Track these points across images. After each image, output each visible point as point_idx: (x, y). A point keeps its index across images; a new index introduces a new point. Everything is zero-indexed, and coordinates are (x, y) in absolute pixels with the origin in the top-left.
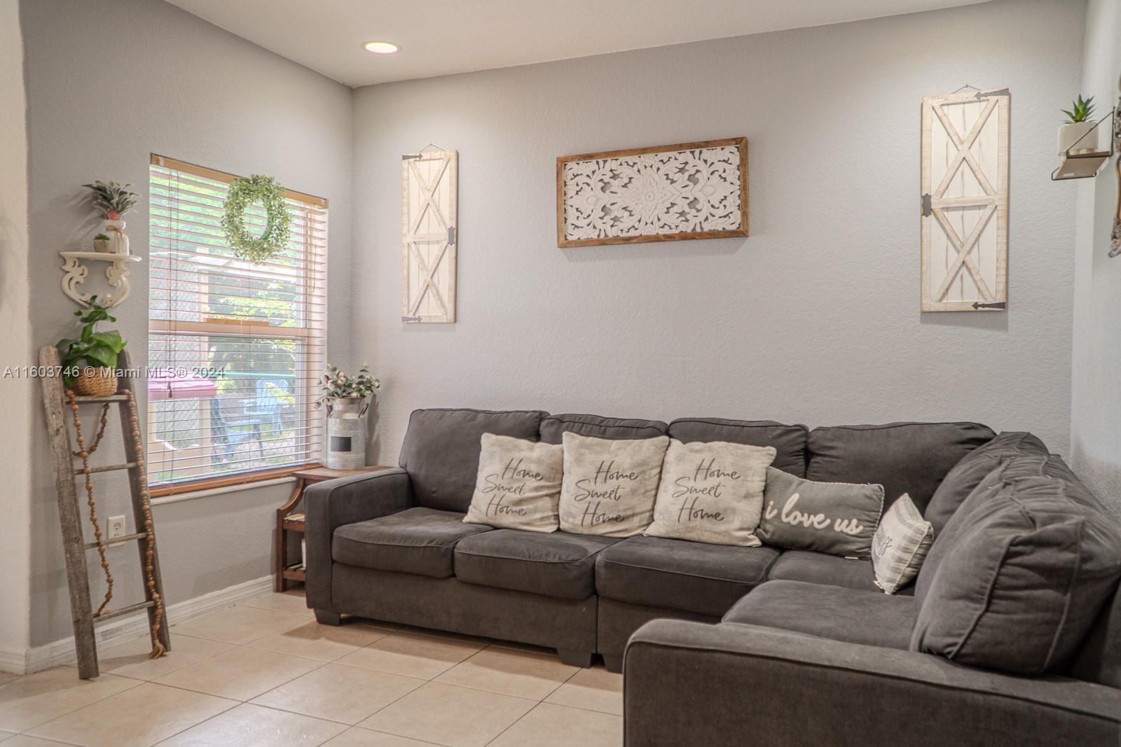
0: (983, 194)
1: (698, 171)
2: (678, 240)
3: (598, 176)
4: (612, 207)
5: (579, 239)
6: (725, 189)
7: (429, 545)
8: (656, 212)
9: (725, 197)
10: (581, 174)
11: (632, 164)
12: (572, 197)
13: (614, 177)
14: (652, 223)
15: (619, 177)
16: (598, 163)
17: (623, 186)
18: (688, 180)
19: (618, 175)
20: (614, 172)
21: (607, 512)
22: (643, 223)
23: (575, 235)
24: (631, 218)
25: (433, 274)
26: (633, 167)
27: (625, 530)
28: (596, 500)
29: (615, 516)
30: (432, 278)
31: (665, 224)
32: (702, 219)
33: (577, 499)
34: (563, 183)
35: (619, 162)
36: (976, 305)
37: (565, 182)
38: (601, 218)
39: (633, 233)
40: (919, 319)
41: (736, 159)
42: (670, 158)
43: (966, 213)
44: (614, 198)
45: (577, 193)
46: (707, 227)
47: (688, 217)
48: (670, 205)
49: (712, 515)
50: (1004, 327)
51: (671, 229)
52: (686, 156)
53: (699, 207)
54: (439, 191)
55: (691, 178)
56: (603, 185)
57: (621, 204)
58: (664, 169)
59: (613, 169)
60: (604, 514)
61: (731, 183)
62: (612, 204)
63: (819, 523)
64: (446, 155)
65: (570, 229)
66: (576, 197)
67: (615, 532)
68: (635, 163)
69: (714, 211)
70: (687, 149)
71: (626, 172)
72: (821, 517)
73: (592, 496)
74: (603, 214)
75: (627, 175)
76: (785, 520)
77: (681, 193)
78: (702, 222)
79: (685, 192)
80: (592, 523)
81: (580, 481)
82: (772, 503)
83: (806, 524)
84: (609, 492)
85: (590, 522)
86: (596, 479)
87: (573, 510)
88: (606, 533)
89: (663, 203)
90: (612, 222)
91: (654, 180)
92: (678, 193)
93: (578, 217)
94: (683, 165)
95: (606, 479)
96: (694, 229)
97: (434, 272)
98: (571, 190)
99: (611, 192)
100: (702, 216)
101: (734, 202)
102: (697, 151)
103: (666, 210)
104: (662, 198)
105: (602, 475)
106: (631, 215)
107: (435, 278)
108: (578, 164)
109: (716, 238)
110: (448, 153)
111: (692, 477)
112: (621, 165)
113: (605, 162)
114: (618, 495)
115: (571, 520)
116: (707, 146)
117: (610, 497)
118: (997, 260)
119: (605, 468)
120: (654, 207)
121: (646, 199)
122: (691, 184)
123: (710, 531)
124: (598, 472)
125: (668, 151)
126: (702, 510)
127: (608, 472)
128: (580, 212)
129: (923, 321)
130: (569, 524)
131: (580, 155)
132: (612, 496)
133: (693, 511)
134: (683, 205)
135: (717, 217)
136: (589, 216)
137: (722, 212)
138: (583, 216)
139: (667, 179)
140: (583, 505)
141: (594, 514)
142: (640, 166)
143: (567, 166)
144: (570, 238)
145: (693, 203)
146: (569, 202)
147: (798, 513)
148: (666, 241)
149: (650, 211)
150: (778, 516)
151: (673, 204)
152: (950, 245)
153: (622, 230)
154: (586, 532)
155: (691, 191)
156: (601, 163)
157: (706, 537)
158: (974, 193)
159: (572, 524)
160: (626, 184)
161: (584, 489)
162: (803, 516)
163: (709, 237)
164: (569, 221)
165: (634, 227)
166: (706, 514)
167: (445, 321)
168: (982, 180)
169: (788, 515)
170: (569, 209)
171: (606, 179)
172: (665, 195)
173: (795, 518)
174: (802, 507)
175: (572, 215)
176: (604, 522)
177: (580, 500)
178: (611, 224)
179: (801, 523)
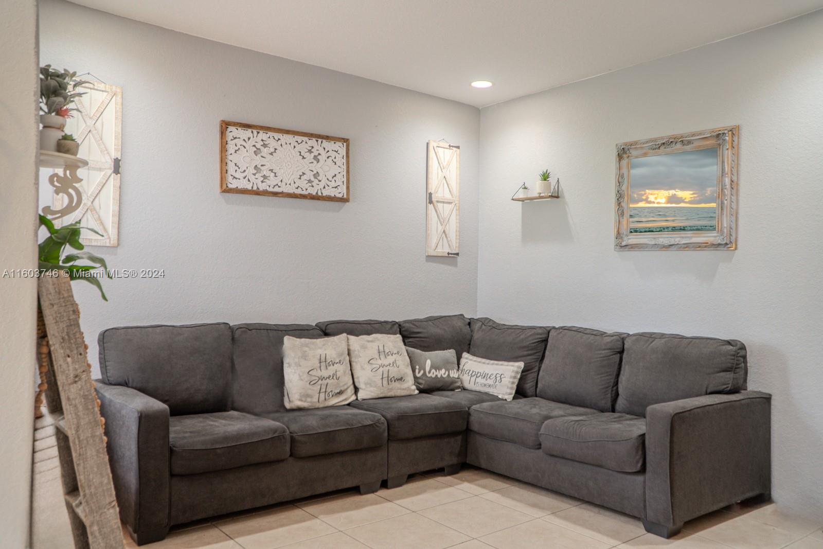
0: (451, 197)
1: (319, 154)
2: (309, 199)
3: (252, 142)
4: (262, 168)
5: (237, 187)
6: (335, 170)
7: (275, 435)
8: (293, 177)
9: (336, 175)
10: (239, 138)
11: (277, 139)
12: (231, 154)
13: (265, 146)
14: (290, 184)
15: (267, 147)
16: (252, 132)
17: (270, 154)
18: (314, 158)
19: (266, 145)
20: (264, 142)
21: (333, 390)
22: (284, 184)
23: (233, 184)
24: (276, 178)
25: (94, 200)
26: (277, 141)
27: (346, 400)
28: (325, 382)
29: (338, 391)
30: (92, 202)
31: (299, 187)
32: (322, 187)
33: (311, 384)
34: (225, 142)
35: (268, 135)
36: (448, 254)
37: (227, 141)
38: (254, 174)
39: (277, 189)
40: (425, 260)
41: (343, 151)
42: (303, 141)
43: (445, 205)
44: (264, 161)
45: (236, 152)
46: (326, 193)
47: (313, 184)
48: (301, 174)
49: (399, 379)
50: (455, 265)
51: (303, 190)
52: (313, 142)
53: (320, 178)
54: (102, 120)
55: (315, 157)
56: (256, 149)
57: (268, 166)
58: (298, 148)
59: (263, 139)
60: (332, 391)
61: (339, 167)
62: (262, 165)
63: (444, 374)
64: (111, 89)
65: (230, 179)
66: (234, 154)
67: (341, 402)
68: (279, 139)
69: (329, 183)
70: (314, 137)
71: (273, 144)
72: (443, 371)
73: (322, 380)
74: (256, 171)
75: (274, 146)
76: (429, 375)
77: (309, 167)
78: (322, 189)
79: (312, 166)
80: (325, 399)
81: (310, 371)
82: (417, 367)
83: (439, 376)
84: (331, 375)
85: (324, 398)
86: (320, 367)
87: (310, 392)
88: (335, 404)
89: (297, 171)
90: (262, 179)
91: (291, 153)
92: (306, 166)
93: (236, 171)
94: (311, 148)
95: (326, 366)
96: (317, 193)
97: (96, 196)
98: (231, 148)
99: (262, 157)
100: (322, 184)
101: (341, 179)
102: (320, 140)
103: (299, 177)
104: (296, 167)
105: (323, 364)
106: (276, 176)
107: (96, 202)
108: (237, 129)
109: (332, 201)
110: (114, 88)
111: (378, 358)
112: (269, 138)
113: (258, 133)
114: (338, 377)
115: (309, 400)
116: (328, 139)
117: (333, 378)
118: (456, 231)
119: (323, 359)
120: (291, 173)
121: (286, 166)
122: (315, 162)
123: (400, 389)
124: (320, 362)
125: (302, 136)
126: (394, 377)
127: (325, 361)
128: (238, 166)
129: (427, 261)
130: (308, 402)
131: (241, 123)
132: (335, 377)
133: (389, 378)
134: (309, 176)
135: (330, 187)
136: (245, 171)
137: (333, 184)
138: (240, 170)
139: (300, 155)
140: (317, 387)
141: (326, 392)
142: (283, 141)
143: (228, 129)
144: (230, 186)
145: (316, 175)
146: (230, 157)
147: (433, 371)
148: (301, 198)
149: (289, 175)
150: (425, 374)
151: (304, 174)
152: (439, 222)
153: (270, 186)
154: (321, 406)
155: (315, 167)
156: (255, 133)
157: (399, 393)
158: (448, 196)
159: (311, 402)
160: (272, 153)
161: (315, 376)
162: (436, 371)
163: (327, 199)
164: (229, 172)
165: (277, 185)
166: (396, 379)
167: (108, 245)
168: (451, 189)
169: (429, 372)
170: (229, 162)
171: (258, 146)
172: (299, 166)
173: (433, 373)
174: (435, 367)
175: (231, 168)
176: (333, 396)
177: (314, 384)
178: (261, 180)
179: (436, 376)
